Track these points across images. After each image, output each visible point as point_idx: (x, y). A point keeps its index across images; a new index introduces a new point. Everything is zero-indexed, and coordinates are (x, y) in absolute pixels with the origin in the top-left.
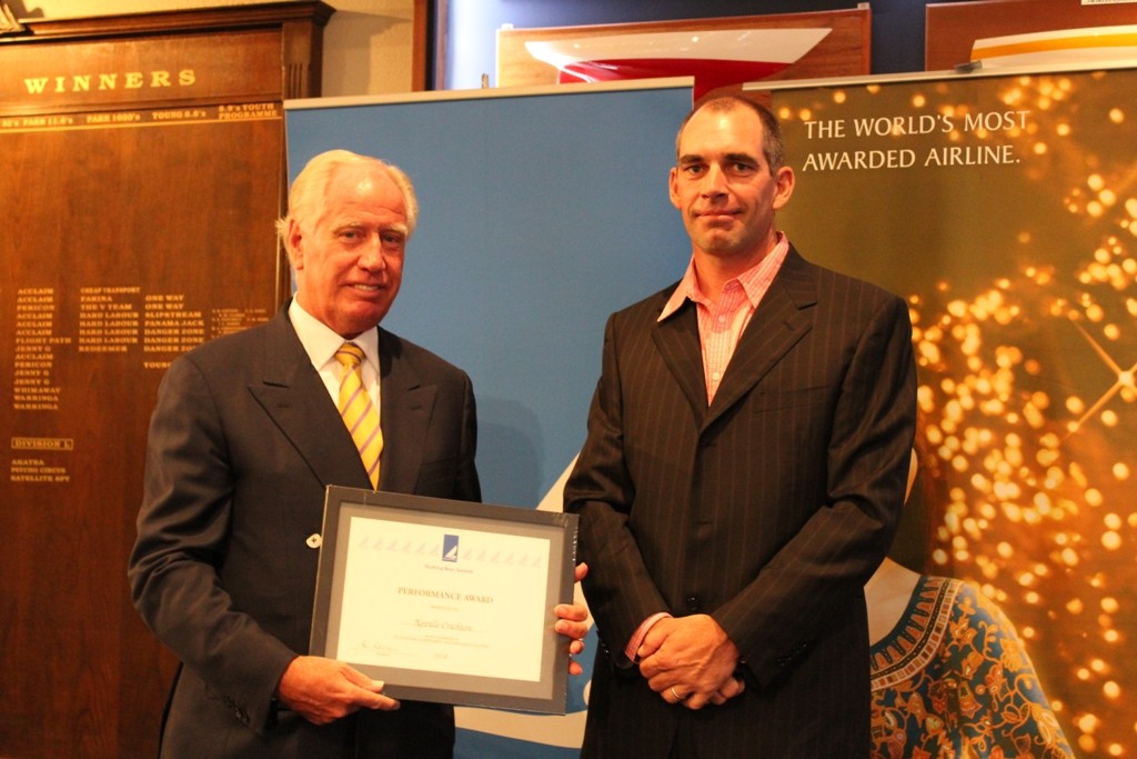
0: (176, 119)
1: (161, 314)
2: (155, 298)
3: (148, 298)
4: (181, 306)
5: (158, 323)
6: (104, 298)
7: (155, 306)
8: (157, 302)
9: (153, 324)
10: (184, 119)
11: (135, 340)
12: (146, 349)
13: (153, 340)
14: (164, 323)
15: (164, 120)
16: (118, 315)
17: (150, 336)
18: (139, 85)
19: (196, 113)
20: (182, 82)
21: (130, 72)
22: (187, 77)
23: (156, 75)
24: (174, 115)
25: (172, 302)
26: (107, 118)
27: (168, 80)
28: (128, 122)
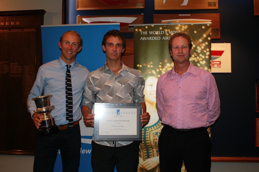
0: (16, 31)
1: (13, 66)
2: (12, 63)
3: (11, 64)
4: (17, 65)
5: (13, 68)
6: (2, 64)
7: (12, 65)
8: (12, 64)
9: (11, 68)
10: (17, 31)
11: (8, 71)
12: (10, 73)
13: (12, 71)
14: (14, 68)
15: (13, 31)
16: (5, 67)
17: (11, 71)
18: (8, 24)
19: (20, 30)
20: (17, 24)
21: (7, 22)
22: (18, 23)
23: (12, 23)
24: (15, 30)
25: (15, 64)
26: (2, 30)
27: (14, 24)
28: (6, 31)
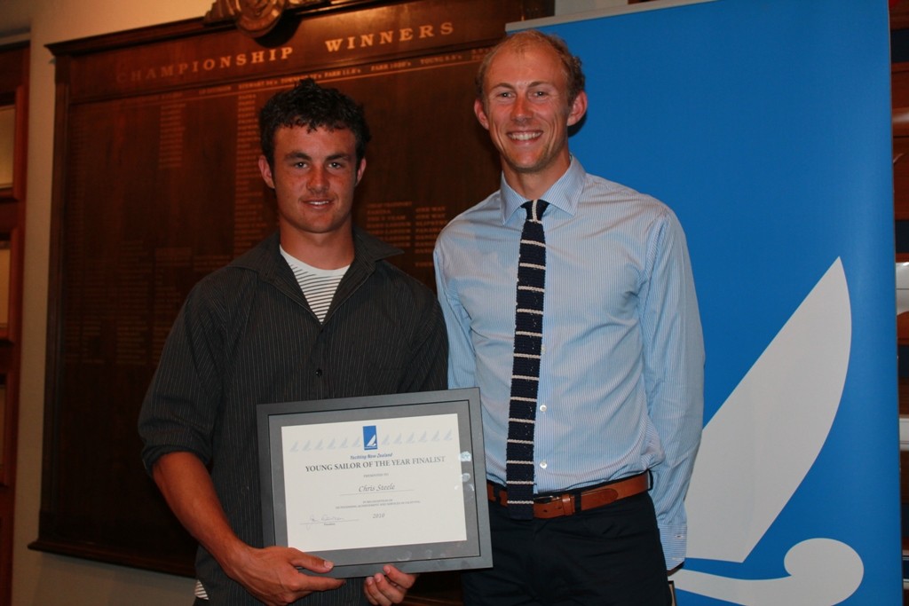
0: (439, 63)
1: (428, 223)
2: (423, 210)
3: (418, 210)
4: (443, 215)
5: (426, 230)
6: (384, 212)
7: (423, 216)
8: (425, 213)
9: (422, 231)
10: (445, 62)
11: (408, 245)
12: (417, 251)
13: (422, 244)
14: (431, 230)
15: (430, 64)
16: (395, 225)
17: (420, 241)
18: (410, 38)
19: (454, 57)
20: (443, 33)
21: (403, 28)
22: (447, 29)
23: (422, 28)
24: (436, 59)
25: (436, 213)
26: (386, 66)
27: (432, 32)
28: (402, 68)
